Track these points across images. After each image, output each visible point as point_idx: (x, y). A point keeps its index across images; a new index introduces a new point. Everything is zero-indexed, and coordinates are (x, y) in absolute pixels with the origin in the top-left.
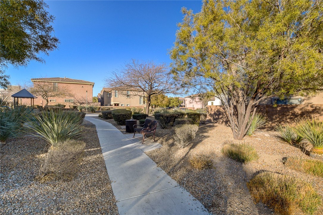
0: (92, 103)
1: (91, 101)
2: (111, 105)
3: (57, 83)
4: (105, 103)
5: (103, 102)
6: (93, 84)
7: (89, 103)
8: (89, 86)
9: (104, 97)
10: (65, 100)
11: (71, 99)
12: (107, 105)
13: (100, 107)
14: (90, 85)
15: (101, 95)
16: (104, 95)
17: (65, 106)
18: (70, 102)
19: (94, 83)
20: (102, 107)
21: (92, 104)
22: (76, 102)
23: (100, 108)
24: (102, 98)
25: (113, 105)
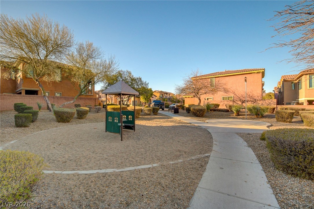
0: (260, 100)
1: (259, 98)
2: (298, 104)
3: (214, 78)
4: (285, 100)
5: (283, 98)
6: (261, 71)
7: (255, 101)
8: (256, 75)
9: (283, 91)
10: (223, 98)
11: (230, 96)
12: (290, 104)
13: (275, 106)
14: (257, 73)
15: (278, 88)
16: (285, 88)
17: (218, 105)
18: (228, 100)
19: (264, 69)
20: (279, 107)
21: (260, 103)
22: (237, 99)
23: (274, 109)
24: (280, 92)
25: (305, 104)
